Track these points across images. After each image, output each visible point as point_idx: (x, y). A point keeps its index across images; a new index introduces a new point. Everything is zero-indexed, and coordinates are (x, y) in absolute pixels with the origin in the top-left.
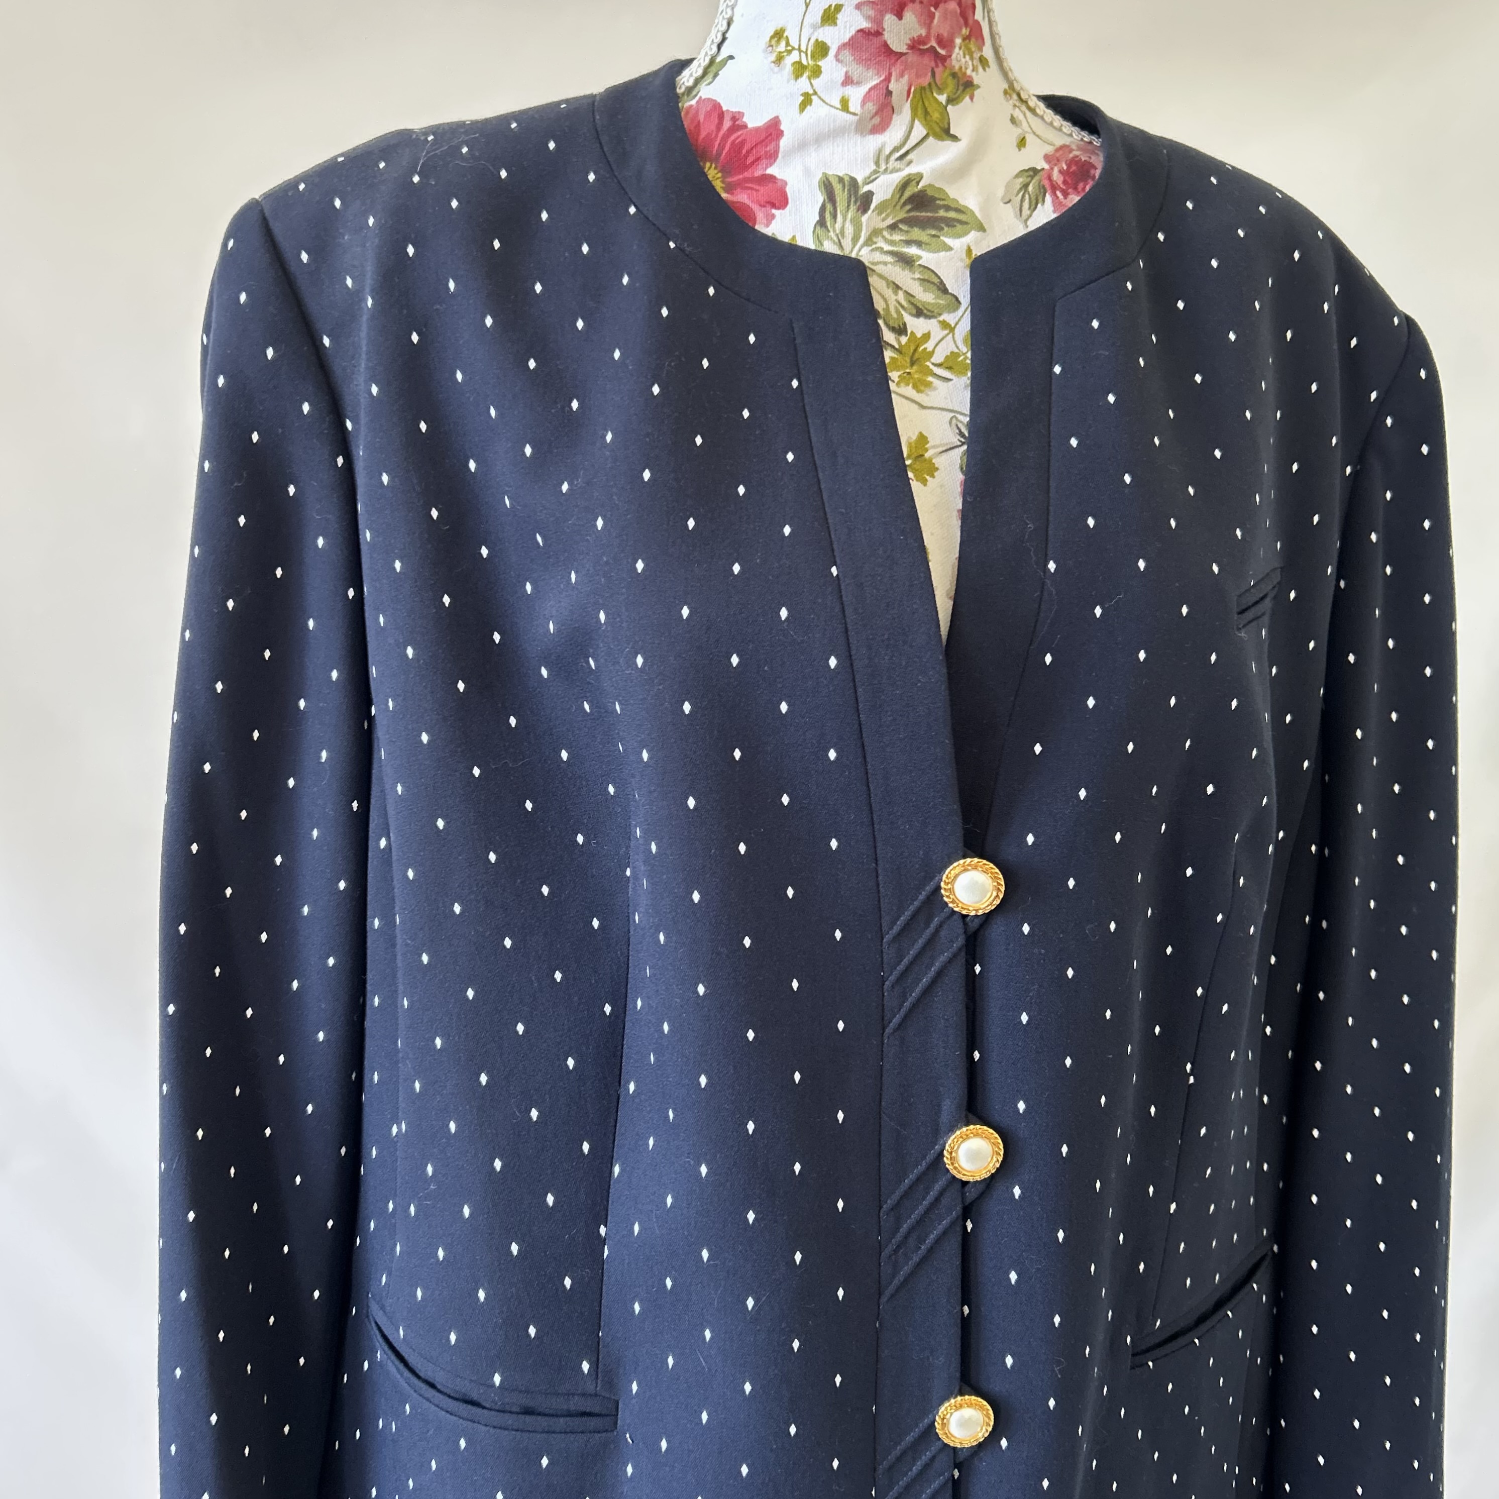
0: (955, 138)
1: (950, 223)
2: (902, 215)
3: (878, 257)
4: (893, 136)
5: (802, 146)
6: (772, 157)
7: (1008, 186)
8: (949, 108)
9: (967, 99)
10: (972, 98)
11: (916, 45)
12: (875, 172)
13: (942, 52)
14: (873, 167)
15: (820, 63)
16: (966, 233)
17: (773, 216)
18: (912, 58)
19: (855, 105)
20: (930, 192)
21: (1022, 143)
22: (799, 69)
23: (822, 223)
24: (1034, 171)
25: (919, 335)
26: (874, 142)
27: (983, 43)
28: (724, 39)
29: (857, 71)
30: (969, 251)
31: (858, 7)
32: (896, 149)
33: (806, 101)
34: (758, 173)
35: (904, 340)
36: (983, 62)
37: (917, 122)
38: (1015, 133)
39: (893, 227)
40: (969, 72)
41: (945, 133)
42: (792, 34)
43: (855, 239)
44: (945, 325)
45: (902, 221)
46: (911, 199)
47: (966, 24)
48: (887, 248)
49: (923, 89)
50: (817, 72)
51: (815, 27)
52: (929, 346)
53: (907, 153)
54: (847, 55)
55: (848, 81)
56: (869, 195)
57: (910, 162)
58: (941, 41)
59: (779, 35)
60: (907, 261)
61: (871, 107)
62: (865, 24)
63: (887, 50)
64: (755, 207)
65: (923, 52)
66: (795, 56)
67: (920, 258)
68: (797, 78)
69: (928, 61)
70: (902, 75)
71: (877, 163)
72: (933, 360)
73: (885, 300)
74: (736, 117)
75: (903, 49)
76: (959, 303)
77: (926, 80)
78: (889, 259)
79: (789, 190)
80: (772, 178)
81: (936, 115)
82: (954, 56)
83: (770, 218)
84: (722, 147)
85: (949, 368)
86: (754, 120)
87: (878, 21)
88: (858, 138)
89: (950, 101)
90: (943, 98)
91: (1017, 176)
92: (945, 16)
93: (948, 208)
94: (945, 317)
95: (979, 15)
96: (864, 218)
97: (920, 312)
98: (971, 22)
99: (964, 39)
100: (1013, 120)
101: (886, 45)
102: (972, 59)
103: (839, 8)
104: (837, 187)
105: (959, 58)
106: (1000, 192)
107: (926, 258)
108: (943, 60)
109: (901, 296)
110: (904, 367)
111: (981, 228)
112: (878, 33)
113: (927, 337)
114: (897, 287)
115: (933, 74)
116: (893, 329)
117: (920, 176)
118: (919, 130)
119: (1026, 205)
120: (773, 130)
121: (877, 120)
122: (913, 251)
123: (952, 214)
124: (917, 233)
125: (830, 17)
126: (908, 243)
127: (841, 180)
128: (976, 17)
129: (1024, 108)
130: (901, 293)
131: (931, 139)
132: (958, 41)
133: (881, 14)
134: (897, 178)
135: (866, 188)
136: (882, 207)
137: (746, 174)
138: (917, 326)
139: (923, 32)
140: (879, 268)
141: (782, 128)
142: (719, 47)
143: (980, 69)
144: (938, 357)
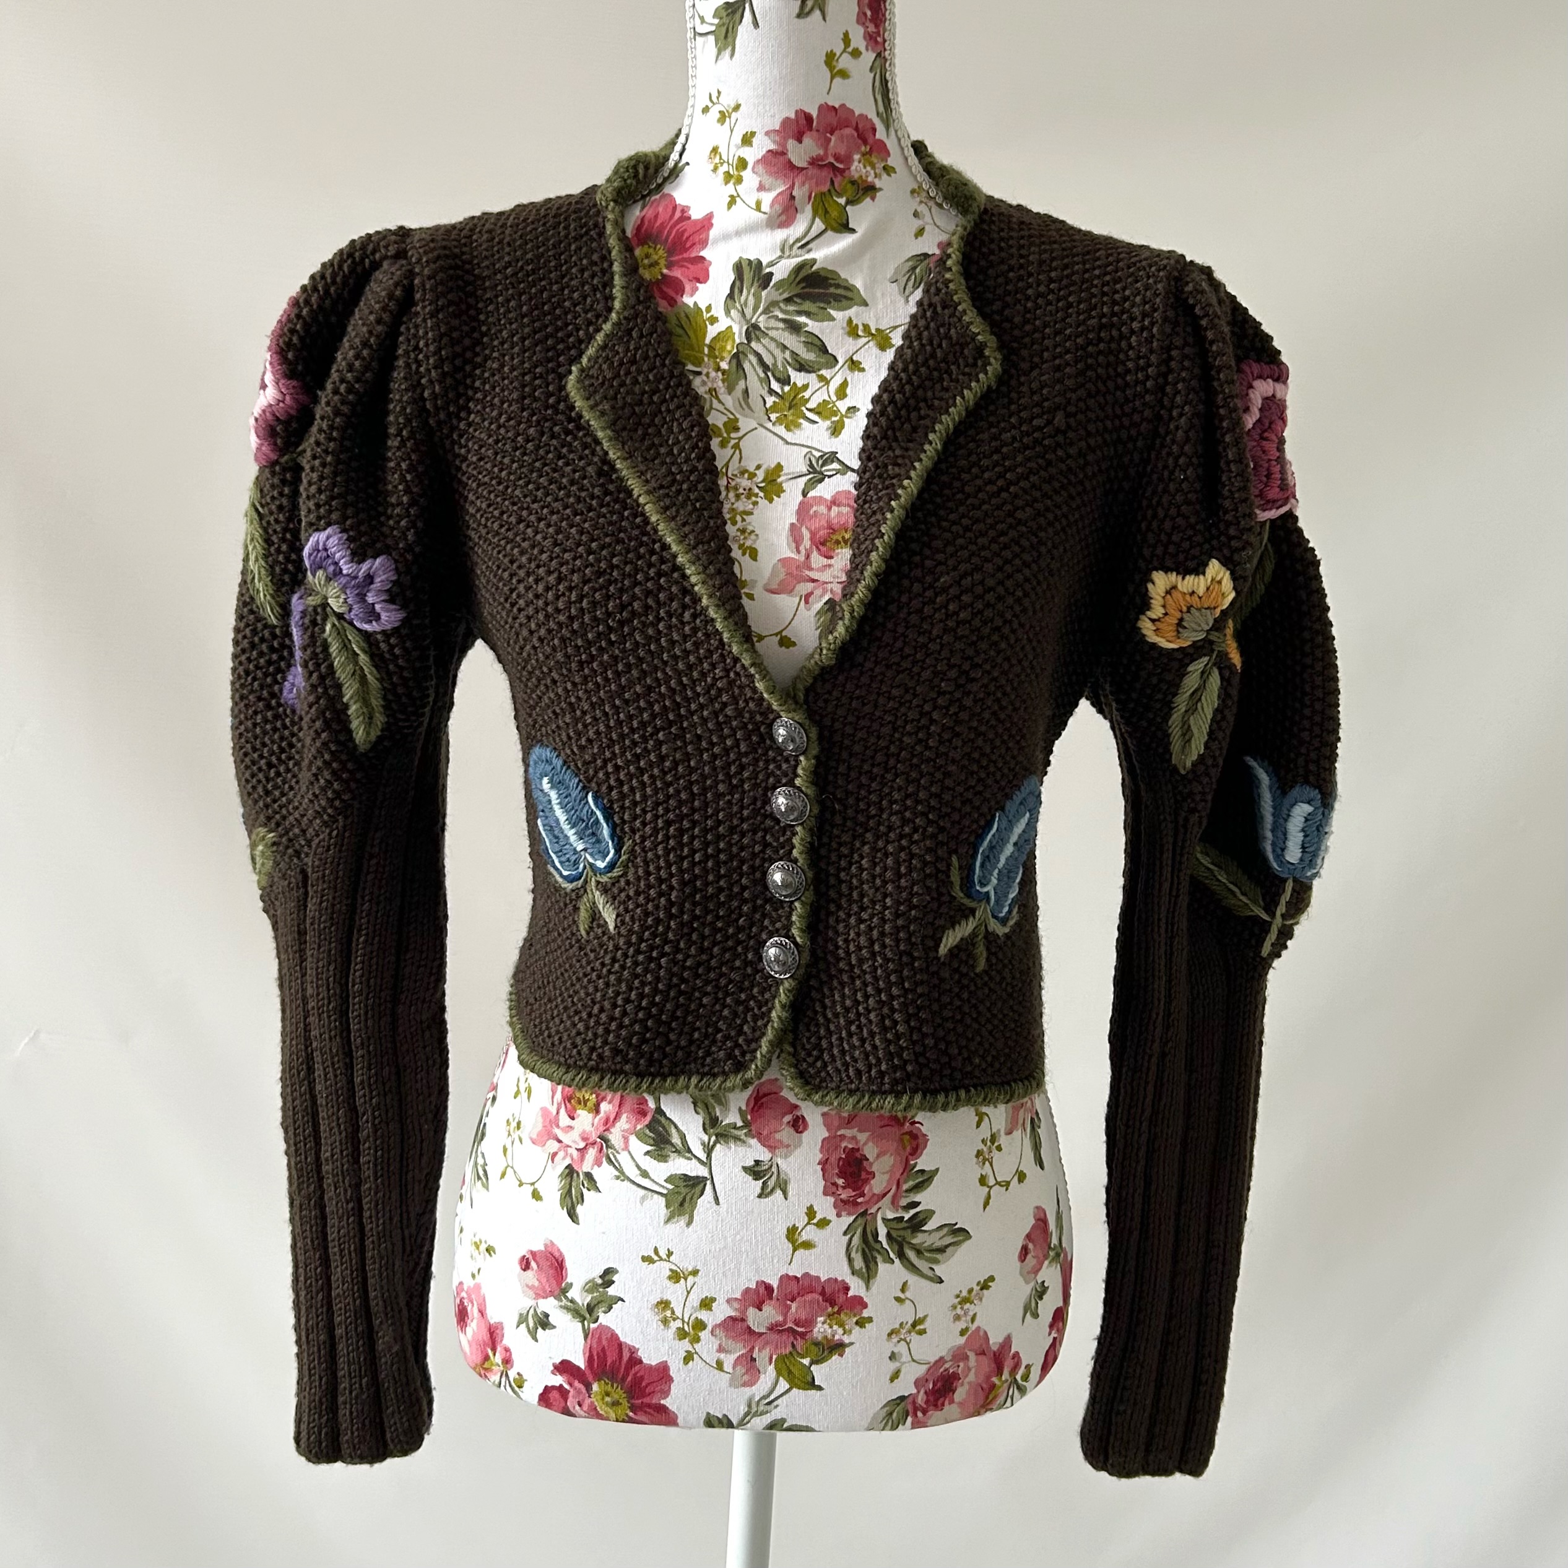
0: (853, 231)
1: (838, 298)
2: (797, 290)
3: (773, 323)
4: (798, 229)
5: (726, 237)
6: (704, 243)
7: (897, 269)
8: (848, 208)
9: (868, 200)
10: (873, 199)
11: (814, 162)
12: (780, 257)
13: (841, 166)
14: (779, 253)
15: (742, 173)
16: (850, 307)
17: (697, 289)
18: (812, 171)
19: (765, 207)
20: (822, 273)
21: (920, 232)
22: (728, 177)
23: (731, 296)
24: (926, 256)
25: (799, 385)
26: (780, 235)
27: (888, 154)
28: (684, 149)
29: (768, 181)
30: (850, 321)
31: (767, 133)
32: (798, 240)
33: (732, 201)
34: (693, 255)
35: (787, 388)
36: (889, 170)
37: (817, 220)
38: (917, 223)
39: (788, 300)
40: (870, 179)
41: (845, 227)
42: (723, 150)
43: (755, 309)
44: (822, 378)
45: (797, 295)
46: (806, 279)
47: (865, 142)
48: (781, 316)
49: (823, 194)
50: (739, 180)
51: (738, 148)
52: (807, 394)
53: (807, 243)
54: (760, 168)
55: (761, 188)
56: (771, 274)
57: (809, 251)
58: (837, 158)
59: (715, 150)
60: (795, 328)
61: (777, 207)
62: (772, 147)
63: (791, 166)
64: (685, 281)
65: (821, 167)
66: (725, 168)
67: (806, 325)
68: (727, 183)
69: (826, 174)
70: (803, 184)
71: (783, 250)
72: (809, 406)
73: (775, 358)
74: (685, 210)
75: (805, 165)
76: (837, 361)
77: (825, 188)
78: (781, 325)
79: (711, 269)
80: (703, 258)
81: (834, 214)
82: (853, 168)
83: (695, 290)
84: (669, 233)
85: (818, 413)
86: (696, 214)
87: (784, 145)
88: (769, 232)
89: (848, 202)
90: (842, 201)
91: (908, 260)
92: (841, 139)
93: (838, 286)
94: (823, 372)
95: (881, 134)
96: (764, 293)
97: (802, 367)
98: (870, 141)
99: (864, 155)
100: (916, 214)
101: (790, 162)
102: (873, 167)
103: (753, 134)
104: (746, 269)
105: (858, 168)
106: (890, 273)
107: (812, 326)
108: (842, 172)
109: (787, 354)
110: (781, 410)
111: (865, 304)
112: (783, 153)
113: (806, 387)
114: (785, 347)
115: (832, 182)
116: (778, 380)
117: (814, 261)
118: (819, 225)
119: (911, 283)
120: (707, 223)
121: (783, 217)
122: (802, 319)
123: (840, 291)
124: (808, 306)
125: (747, 140)
126: (799, 313)
127: (750, 262)
128: (878, 136)
129: (931, 203)
130: (787, 353)
131: (830, 233)
132: (857, 157)
133: (785, 139)
134: (794, 262)
135: (768, 270)
136: (780, 284)
137: (685, 255)
138: (798, 378)
139: (821, 152)
140: (772, 333)
141: (714, 221)
142: (681, 155)
143: (885, 176)
144: (810, 405)
